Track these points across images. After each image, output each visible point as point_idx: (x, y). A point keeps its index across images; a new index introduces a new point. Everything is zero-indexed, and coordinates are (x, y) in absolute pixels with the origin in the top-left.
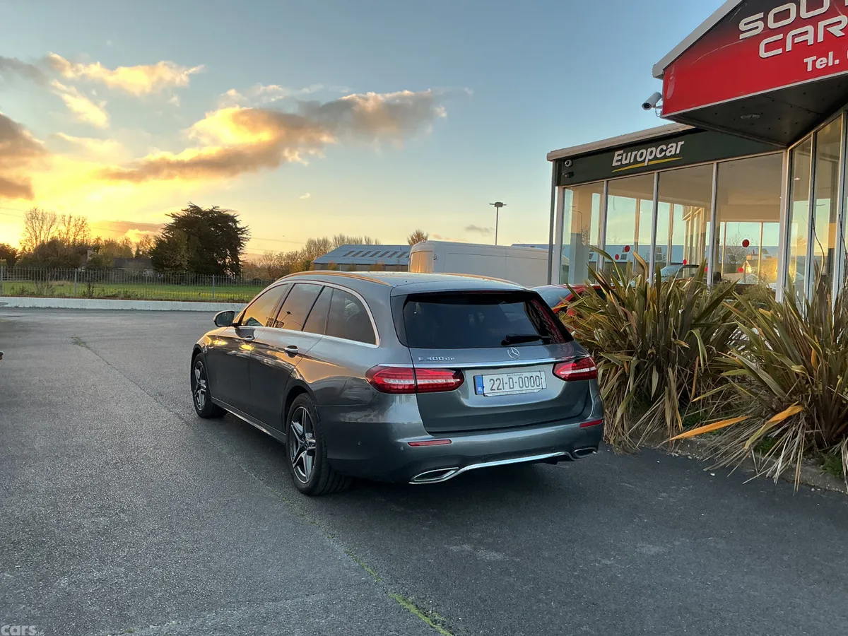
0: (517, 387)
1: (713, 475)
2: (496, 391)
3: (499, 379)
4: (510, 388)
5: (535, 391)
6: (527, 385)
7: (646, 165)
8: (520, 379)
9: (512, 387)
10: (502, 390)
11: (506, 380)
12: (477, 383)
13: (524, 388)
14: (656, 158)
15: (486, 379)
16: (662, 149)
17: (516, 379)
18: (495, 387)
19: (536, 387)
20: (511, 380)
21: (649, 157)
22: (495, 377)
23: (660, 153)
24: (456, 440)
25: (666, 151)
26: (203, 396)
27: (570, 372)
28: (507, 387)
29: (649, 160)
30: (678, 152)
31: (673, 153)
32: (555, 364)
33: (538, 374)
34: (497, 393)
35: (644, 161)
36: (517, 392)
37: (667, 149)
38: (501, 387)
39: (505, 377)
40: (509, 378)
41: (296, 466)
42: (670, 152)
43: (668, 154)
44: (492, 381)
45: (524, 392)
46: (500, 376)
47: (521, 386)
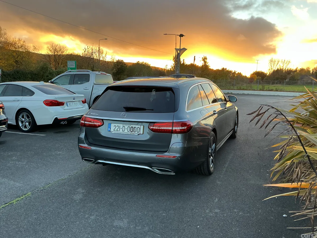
0: (126, 131)
2: (116, 131)
3: (118, 126)
4: (123, 131)
5: (136, 134)
6: (132, 131)
8: (129, 128)
9: (124, 130)
10: (119, 131)
11: (121, 127)
13: (130, 132)
15: (113, 125)
17: (126, 127)
18: (116, 129)
19: (136, 132)
20: (124, 127)
22: (116, 125)
28: (121, 130)
32: (150, 123)
33: (139, 126)
34: (116, 132)
36: (126, 133)
38: (118, 130)
39: (121, 126)
40: (123, 126)
44: (115, 127)
45: (129, 134)
46: (119, 125)
47: (128, 131)
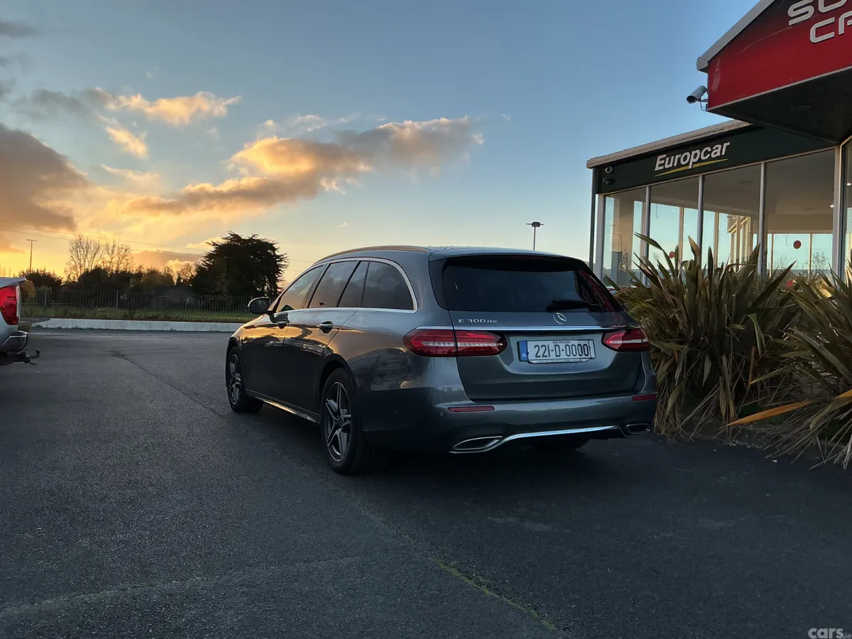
0: (563, 355)
1: (776, 461)
2: (542, 358)
3: (545, 346)
4: (557, 356)
5: (584, 360)
6: (575, 354)
7: (690, 167)
8: (568, 347)
9: (558, 354)
10: (548, 358)
11: (552, 347)
12: (521, 348)
13: (572, 356)
14: (700, 161)
15: (531, 345)
16: (707, 150)
17: (562, 346)
18: (540, 354)
19: (584, 356)
20: (557, 347)
21: (693, 160)
22: (540, 343)
23: (705, 155)
24: (498, 408)
25: (710, 153)
26: (238, 390)
27: (620, 342)
28: (553, 355)
29: (694, 163)
30: (723, 153)
31: (718, 154)
32: (604, 332)
33: (586, 342)
34: (543, 360)
35: (688, 163)
36: (565, 361)
37: (712, 150)
38: (547, 354)
39: (551, 344)
40: (556, 346)
41: (331, 445)
42: (715, 153)
43: (713, 156)
44: (537, 348)
45: (571, 360)
46: (546, 343)
47: (568, 354)
